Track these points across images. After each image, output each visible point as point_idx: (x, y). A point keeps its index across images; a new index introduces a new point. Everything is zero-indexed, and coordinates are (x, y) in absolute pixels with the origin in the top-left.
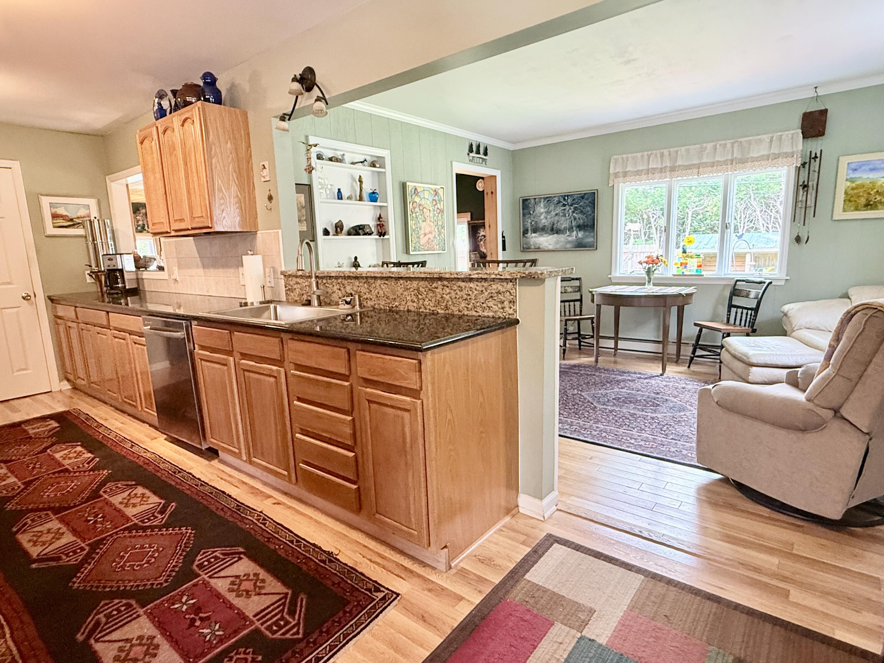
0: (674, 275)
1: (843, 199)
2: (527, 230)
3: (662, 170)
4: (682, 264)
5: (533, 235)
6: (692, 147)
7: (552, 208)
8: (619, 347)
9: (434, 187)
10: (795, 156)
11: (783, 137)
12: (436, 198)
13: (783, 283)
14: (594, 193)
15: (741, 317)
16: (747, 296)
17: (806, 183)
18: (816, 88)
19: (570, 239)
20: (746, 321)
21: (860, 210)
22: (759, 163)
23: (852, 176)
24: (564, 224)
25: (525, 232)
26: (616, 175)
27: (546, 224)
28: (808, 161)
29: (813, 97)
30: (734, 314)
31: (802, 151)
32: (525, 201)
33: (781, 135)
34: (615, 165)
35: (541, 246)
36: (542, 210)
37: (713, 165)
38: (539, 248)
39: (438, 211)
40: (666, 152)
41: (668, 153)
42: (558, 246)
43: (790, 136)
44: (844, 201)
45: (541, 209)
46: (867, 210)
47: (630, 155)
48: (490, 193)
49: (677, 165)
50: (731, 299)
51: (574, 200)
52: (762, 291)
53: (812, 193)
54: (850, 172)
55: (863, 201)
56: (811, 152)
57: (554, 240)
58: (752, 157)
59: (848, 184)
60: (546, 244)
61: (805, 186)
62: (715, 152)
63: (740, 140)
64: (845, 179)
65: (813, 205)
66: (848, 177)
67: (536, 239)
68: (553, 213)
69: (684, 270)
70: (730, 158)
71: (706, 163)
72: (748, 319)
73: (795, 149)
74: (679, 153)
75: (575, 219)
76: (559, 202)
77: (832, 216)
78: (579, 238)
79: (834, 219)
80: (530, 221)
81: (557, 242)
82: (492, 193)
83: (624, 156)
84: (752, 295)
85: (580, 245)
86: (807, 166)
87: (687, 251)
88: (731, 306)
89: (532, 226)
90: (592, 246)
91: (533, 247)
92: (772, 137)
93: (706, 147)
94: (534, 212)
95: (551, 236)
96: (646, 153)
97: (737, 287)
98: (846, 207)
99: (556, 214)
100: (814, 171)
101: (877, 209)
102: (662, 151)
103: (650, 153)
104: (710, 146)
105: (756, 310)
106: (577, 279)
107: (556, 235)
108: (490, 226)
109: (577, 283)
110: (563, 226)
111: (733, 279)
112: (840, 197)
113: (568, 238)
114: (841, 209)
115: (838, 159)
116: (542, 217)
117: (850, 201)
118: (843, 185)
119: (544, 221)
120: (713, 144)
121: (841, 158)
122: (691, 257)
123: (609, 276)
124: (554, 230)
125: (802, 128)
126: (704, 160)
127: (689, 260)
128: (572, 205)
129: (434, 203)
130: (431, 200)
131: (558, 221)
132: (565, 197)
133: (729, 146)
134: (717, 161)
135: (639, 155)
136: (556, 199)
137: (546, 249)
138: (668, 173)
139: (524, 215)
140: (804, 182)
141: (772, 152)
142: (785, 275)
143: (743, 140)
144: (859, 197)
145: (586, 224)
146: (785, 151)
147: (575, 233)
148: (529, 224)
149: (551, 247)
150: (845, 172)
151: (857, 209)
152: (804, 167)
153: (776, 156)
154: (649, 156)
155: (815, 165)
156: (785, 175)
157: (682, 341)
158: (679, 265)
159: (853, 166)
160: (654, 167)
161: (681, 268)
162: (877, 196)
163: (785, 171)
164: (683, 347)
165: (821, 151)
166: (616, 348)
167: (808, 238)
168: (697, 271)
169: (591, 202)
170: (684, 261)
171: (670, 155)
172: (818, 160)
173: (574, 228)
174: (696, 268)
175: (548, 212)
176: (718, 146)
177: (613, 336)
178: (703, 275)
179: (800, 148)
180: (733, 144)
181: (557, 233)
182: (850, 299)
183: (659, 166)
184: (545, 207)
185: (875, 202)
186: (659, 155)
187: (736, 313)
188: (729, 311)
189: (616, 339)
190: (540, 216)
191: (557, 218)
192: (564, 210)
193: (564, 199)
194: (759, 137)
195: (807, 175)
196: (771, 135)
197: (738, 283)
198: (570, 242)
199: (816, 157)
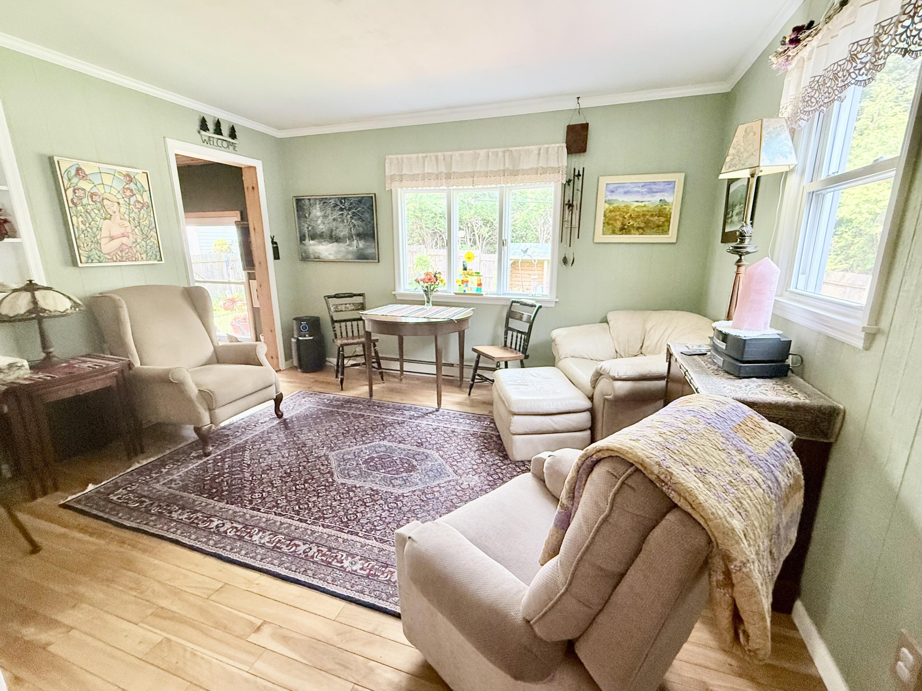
0: (456, 294)
1: (602, 221)
2: (305, 236)
3: (438, 176)
4: (463, 282)
5: (312, 242)
6: (466, 152)
7: (329, 211)
8: (404, 370)
9: (124, 170)
10: (561, 172)
11: (550, 150)
12: (132, 186)
13: (553, 305)
14: (372, 197)
15: (517, 341)
16: (521, 319)
17: (571, 202)
18: (578, 98)
19: (351, 248)
20: (520, 345)
21: (617, 234)
22: (529, 176)
23: (610, 198)
24: (343, 231)
25: (302, 238)
26: (392, 178)
27: (324, 230)
28: (572, 178)
29: (575, 109)
30: (511, 338)
31: (567, 167)
32: (299, 201)
33: (548, 148)
34: (391, 165)
35: (321, 256)
36: (319, 214)
37: (486, 174)
38: (319, 258)
39: (139, 206)
40: (440, 154)
41: (442, 157)
42: (339, 257)
43: (556, 149)
44: (604, 223)
45: (317, 212)
46: (622, 234)
47: (405, 156)
48: (250, 188)
49: (452, 171)
50: (507, 322)
51: (351, 204)
52: (533, 316)
53: (576, 212)
54: (609, 194)
55: (619, 225)
56: (575, 169)
57: (335, 248)
58: (523, 170)
59: (607, 206)
60: (327, 254)
61: (570, 206)
62: (488, 160)
63: (511, 149)
64: (604, 201)
65: (577, 226)
66: (607, 199)
67: (315, 247)
68: (331, 218)
69: (466, 289)
70: (502, 168)
71: (480, 172)
72: (522, 344)
73: (560, 165)
74: (453, 158)
75: (354, 226)
76: (336, 205)
77: (593, 239)
78: (362, 249)
79: (595, 241)
80: (306, 226)
81: (338, 252)
82: (253, 188)
83: (399, 156)
84: (525, 318)
85: (362, 257)
86: (571, 183)
87: (468, 268)
88: (508, 328)
89: (309, 231)
90: (374, 258)
91: (312, 256)
92: (540, 149)
93: (479, 154)
94: (309, 215)
95: (331, 245)
96: (421, 155)
97: (512, 309)
98: (605, 229)
99: (334, 220)
100: (578, 190)
101: (630, 234)
102: (436, 154)
103: (425, 155)
104: (482, 152)
105: (528, 334)
106: (360, 295)
107: (335, 244)
108: (254, 229)
109: (359, 300)
110: (342, 234)
111: (509, 299)
112: (600, 219)
113: (347, 247)
114: (601, 233)
115: (598, 180)
116: (319, 222)
117: (608, 224)
118: (602, 207)
119: (322, 227)
120: (486, 150)
121: (600, 177)
122: (471, 275)
123: (393, 293)
124: (333, 238)
125: (567, 143)
126: (478, 169)
127: (469, 278)
128: (349, 209)
129: (128, 193)
130: (120, 188)
131: (337, 228)
132: (343, 199)
133: (500, 154)
134: (491, 171)
135: (414, 156)
136: (333, 201)
137: (327, 259)
138: (444, 180)
139: (299, 217)
140: (569, 201)
141: (540, 165)
142: (555, 297)
143: (513, 149)
144: (616, 220)
145: (365, 232)
146: (552, 166)
147: (355, 242)
148: (306, 229)
149: (331, 257)
150: (604, 194)
151: (614, 232)
152: (569, 185)
153: (545, 171)
154: (424, 158)
155: (578, 183)
156: (553, 193)
157: (465, 363)
158: (460, 283)
159: (611, 187)
160: (430, 171)
161: (462, 285)
162: (630, 220)
163: (553, 189)
164: (465, 370)
165: (583, 168)
166: (402, 370)
167: (574, 260)
168: (477, 290)
169: (369, 208)
170: (465, 279)
171: (444, 160)
172: (581, 178)
173: (354, 238)
174: (476, 286)
175: (325, 216)
176: (490, 154)
177: (398, 357)
178: (482, 295)
179: (565, 164)
180: (504, 152)
181: (336, 241)
182: (608, 324)
183: (435, 171)
184: (321, 210)
185: (628, 226)
186: (434, 159)
187: (512, 336)
188: (506, 333)
189: (401, 360)
190: (317, 221)
191: (335, 223)
192: (342, 214)
193: (341, 202)
194: (528, 147)
195: (571, 194)
196: (539, 147)
197: (514, 304)
198: (352, 252)
199: (579, 175)
